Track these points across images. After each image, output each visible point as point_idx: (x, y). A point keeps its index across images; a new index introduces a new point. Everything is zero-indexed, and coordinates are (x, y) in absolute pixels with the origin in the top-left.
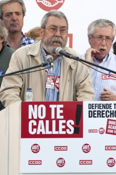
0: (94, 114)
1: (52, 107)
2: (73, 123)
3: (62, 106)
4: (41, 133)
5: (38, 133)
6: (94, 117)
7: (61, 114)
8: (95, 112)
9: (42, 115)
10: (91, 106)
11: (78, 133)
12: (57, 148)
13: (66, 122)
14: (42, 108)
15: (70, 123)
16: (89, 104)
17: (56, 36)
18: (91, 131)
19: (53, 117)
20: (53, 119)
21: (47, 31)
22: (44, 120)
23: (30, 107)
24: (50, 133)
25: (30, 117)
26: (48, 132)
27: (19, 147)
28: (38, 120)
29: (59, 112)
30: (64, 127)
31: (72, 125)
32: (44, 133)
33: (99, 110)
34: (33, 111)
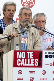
0: (48, 57)
1: (28, 53)
2: (38, 60)
3: (33, 53)
4: (23, 65)
5: (22, 65)
6: (48, 58)
7: (32, 57)
8: (48, 56)
9: (23, 57)
10: (46, 53)
11: (40, 65)
12: (30, 72)
13: (35, 60)
14: (23, 54)
15: (36, 61)
16: (45, 52)
17: (27, 18)
18: (46, 64)
19: (28, 58)
20: (29, 59)
21: (22, 16)
22: (24, 59)
23: (18, 53)
24: (27, 65)
25: (18, 58)
26: (26, 65)
27: (13, 72)
28: (21, 59)
29: (31, 55)
30: (34, 62)
31: (37, 62)
32: (24, 65)
33: (50, 55)
34: (19, 55)
